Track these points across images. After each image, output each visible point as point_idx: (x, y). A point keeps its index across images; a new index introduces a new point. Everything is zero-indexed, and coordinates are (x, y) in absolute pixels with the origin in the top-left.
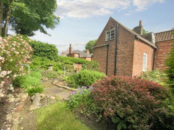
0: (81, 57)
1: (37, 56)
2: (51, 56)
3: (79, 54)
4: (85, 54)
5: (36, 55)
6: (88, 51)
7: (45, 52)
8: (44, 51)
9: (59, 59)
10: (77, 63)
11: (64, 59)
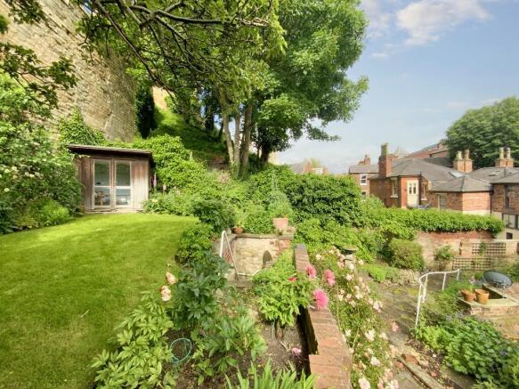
0: (430, 188)
1: (309, 212)
2: (342, 213)
3: (420, 178)
4: (449, 177)
5: (306, 210)
6: (463, 157)
7: (327, 201)
8: (323, 199)
9: (366, 221)
10: (430, 231)
11: (381, 219)
